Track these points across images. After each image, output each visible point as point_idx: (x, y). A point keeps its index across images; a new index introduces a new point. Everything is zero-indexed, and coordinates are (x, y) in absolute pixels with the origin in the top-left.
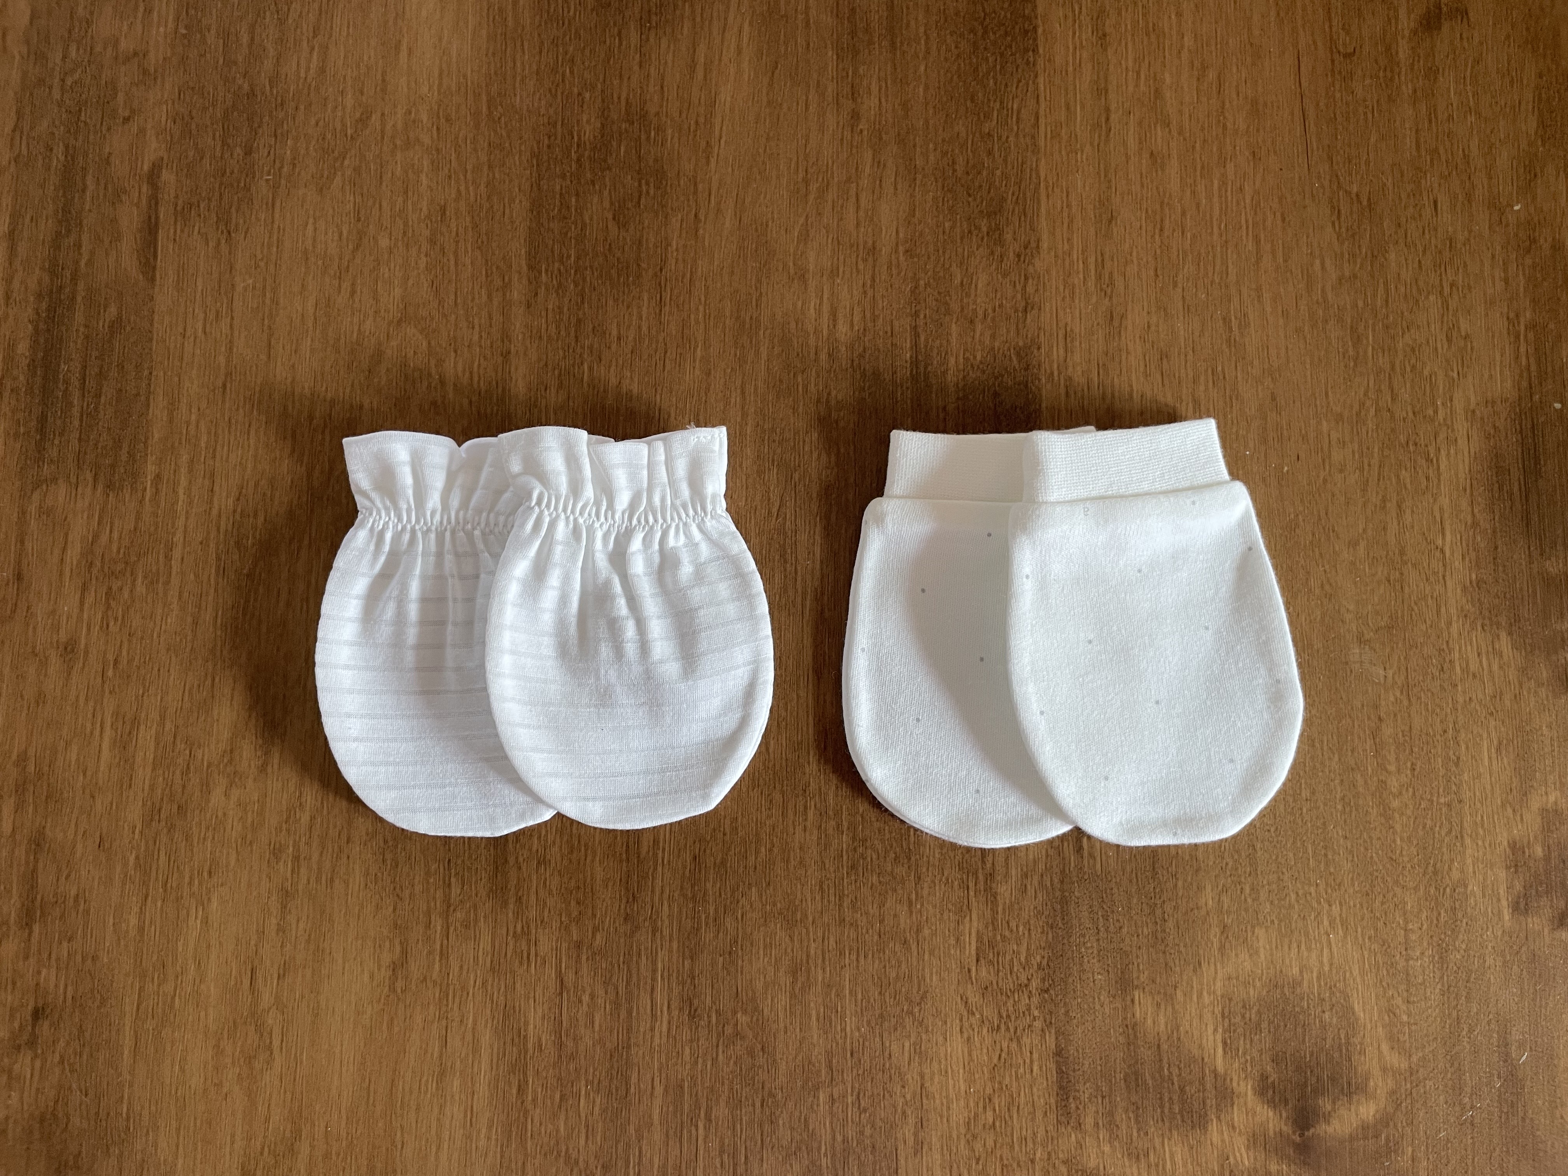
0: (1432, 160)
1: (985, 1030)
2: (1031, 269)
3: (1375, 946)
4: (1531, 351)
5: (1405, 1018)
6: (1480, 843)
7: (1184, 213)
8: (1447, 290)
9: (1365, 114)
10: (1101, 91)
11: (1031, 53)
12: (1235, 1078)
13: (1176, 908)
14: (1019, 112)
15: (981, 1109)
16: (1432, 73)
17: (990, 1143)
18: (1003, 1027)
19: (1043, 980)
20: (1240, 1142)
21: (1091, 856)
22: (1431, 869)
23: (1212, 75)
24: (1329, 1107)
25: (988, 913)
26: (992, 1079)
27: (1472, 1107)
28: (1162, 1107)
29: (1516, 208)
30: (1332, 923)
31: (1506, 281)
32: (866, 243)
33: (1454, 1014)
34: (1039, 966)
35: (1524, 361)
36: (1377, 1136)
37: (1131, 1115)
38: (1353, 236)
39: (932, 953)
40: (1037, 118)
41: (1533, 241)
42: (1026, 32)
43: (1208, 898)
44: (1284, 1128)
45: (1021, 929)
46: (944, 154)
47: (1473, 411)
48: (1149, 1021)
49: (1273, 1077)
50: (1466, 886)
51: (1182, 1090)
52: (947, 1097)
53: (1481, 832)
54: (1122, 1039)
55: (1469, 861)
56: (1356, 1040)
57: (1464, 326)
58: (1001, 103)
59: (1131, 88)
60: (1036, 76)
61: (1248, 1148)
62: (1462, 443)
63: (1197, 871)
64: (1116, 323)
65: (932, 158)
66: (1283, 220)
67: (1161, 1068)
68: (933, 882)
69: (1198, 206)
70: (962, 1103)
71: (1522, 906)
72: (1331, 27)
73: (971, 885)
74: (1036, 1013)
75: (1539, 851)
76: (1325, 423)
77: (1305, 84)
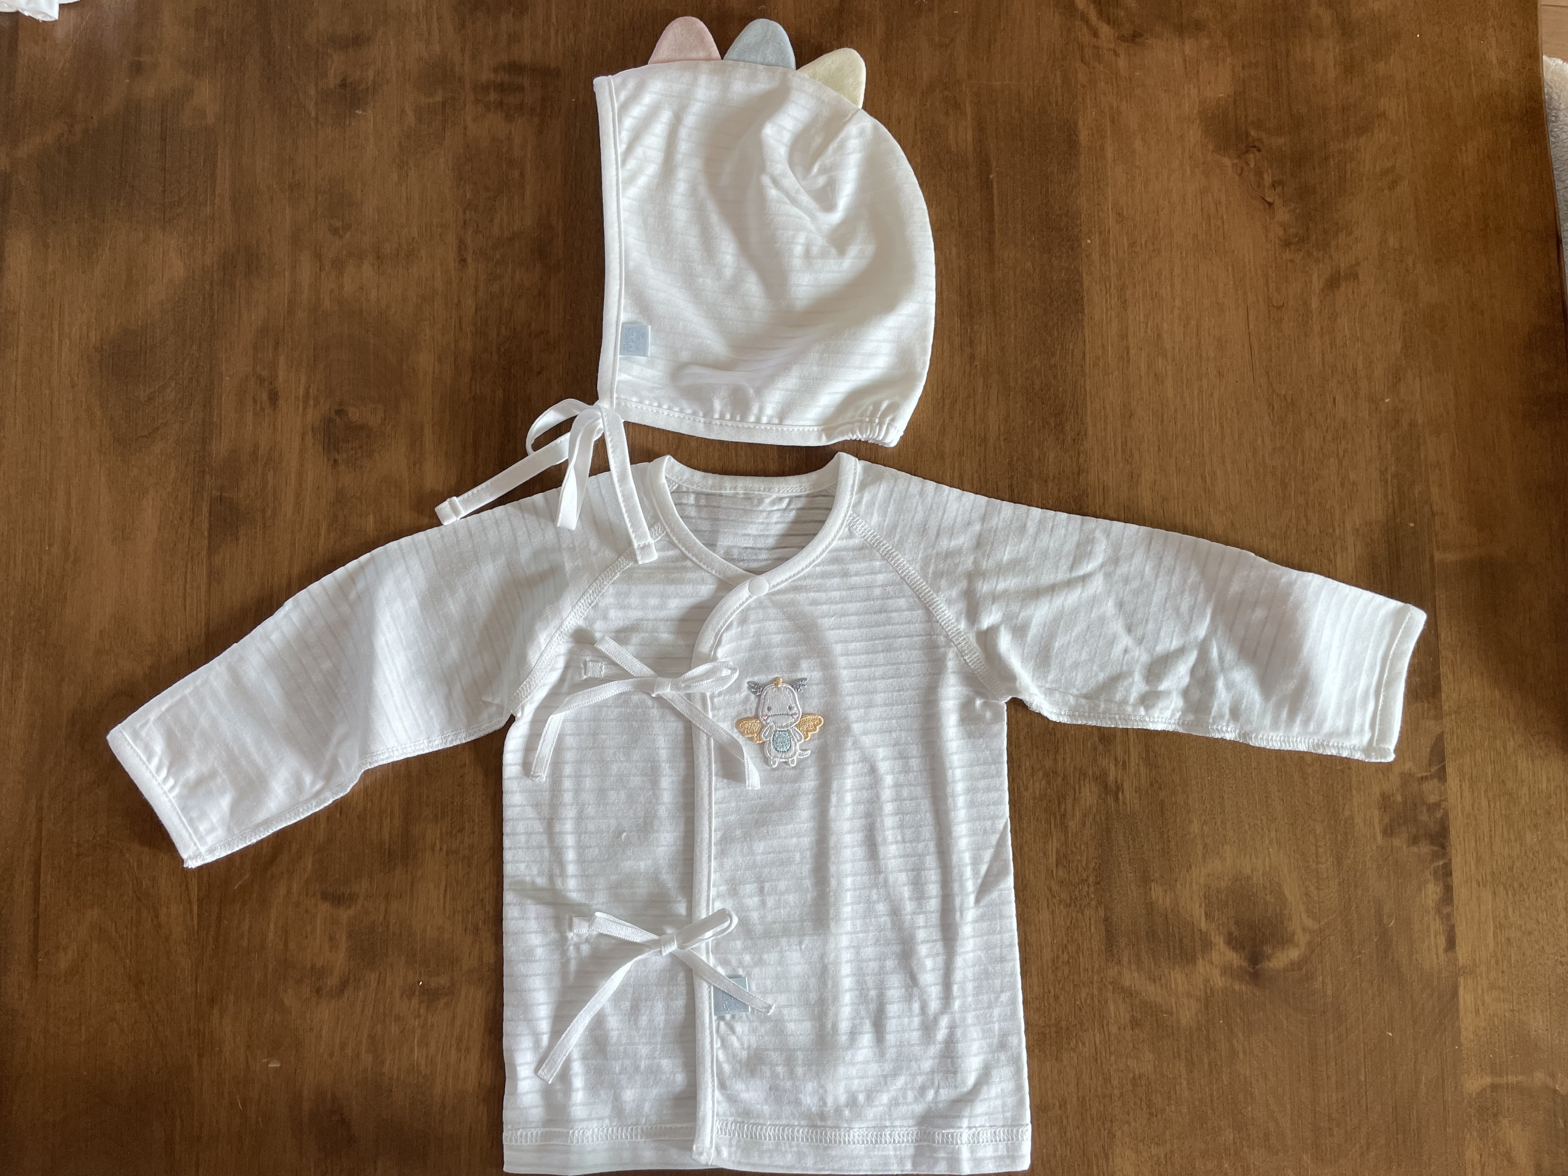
0: (1332, 372)
1: (1062, 907)
2: (1082, 449)
3: (1297, 856)
4: (1395, 490)
5: (1316, 899)
6: (1362, 793)
7: (1176, 411)
8: (1341, 454)
9: (1290, 344)
10: (1124, 336)
11: (1080, 314)
12: (1213, 934)
13: (1176, 834)
14: (1073, 350)
15: (1060, 953)
16: (1333, 317)
17: (1066, 972)
18: (1073, 905)
19: (1096, 877)
20: (1216, 972)
21: (1124, 803)
22: (1331, 809)
23: (1193, 322)
24: (1270, 951)
25: (1063, 838)
26: (1067, 935)
27: (1360, 953)
28: (1169, 950)
29: (1387, 400)
30: (1271, 842)
31: (1380, 448)
32: (980, 435)
33: (1347, 896)
34: (1094, 869)
35: (1390, 497)
36: (1300, 969)
37: (1151, 956)
38: (1282, 422)
39: (1029, 861)
40: (1084, 354)
41: (1397, 421)
42: (1077, 300)
43: (1195, 828)
44: (1243, 964)
45: (1083, 847)
46: (1027, 379)
47: (1358, 530)
48: (1161, 901)
49: (1236, 933)
50: (1353, 819)
51: (1181, 941)
52: (1041, 945)
53: (1363, 787)
54: (1144, 911)
55: (1355, 804)
56: (1286, 912)
57: (1352, 476)
58: (1062, 345)
59: (1142, 335)
60: (1083, 328)
61: (1221, 975)
62: (1351, 549)
63: (1188, 812)
64: (1135, 480)
65: (1020, 381)
66: (1238, 413)
67: (1168, 928)
68: (1029, 819)
69: (1185, 406)
70: (1049, 949)
71: (1389, 831)
72: (1268, 290)
73: (1053, 821)
74: (1092, 896)
75: (1399, 798)
76: (1264, 539)
77: (1251, 327)
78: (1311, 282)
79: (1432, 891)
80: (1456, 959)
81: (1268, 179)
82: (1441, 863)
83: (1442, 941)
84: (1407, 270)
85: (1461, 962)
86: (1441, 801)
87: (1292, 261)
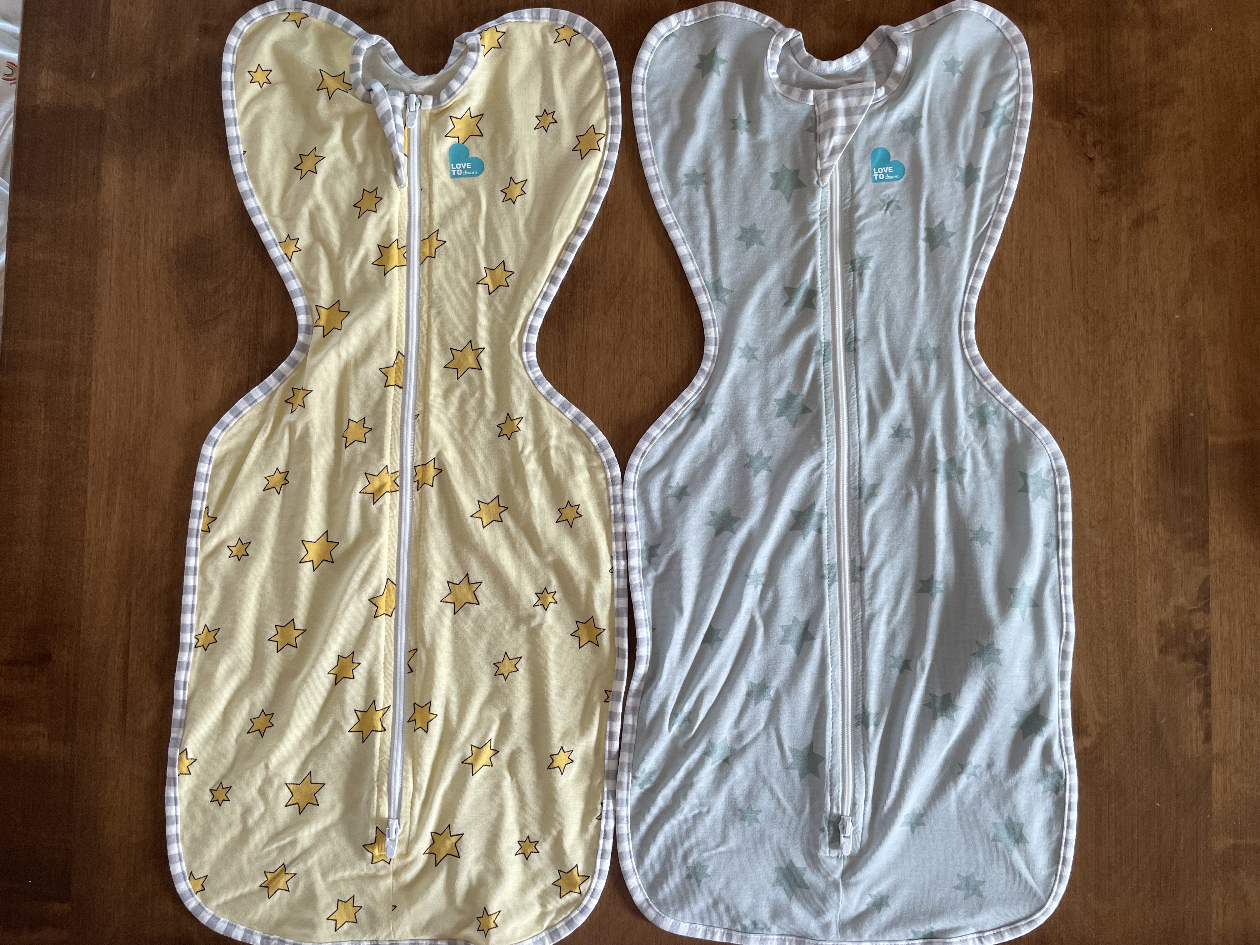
78: (1121, 221)
79: (1195, 697)
80: (1211, 749)
81: (1090, 139)
82: (1203, 675)
83: (1201, 735)
84: (1196, 215)
85: (1215, 751)
86: (1206, 628)
87: (1107, 205)
